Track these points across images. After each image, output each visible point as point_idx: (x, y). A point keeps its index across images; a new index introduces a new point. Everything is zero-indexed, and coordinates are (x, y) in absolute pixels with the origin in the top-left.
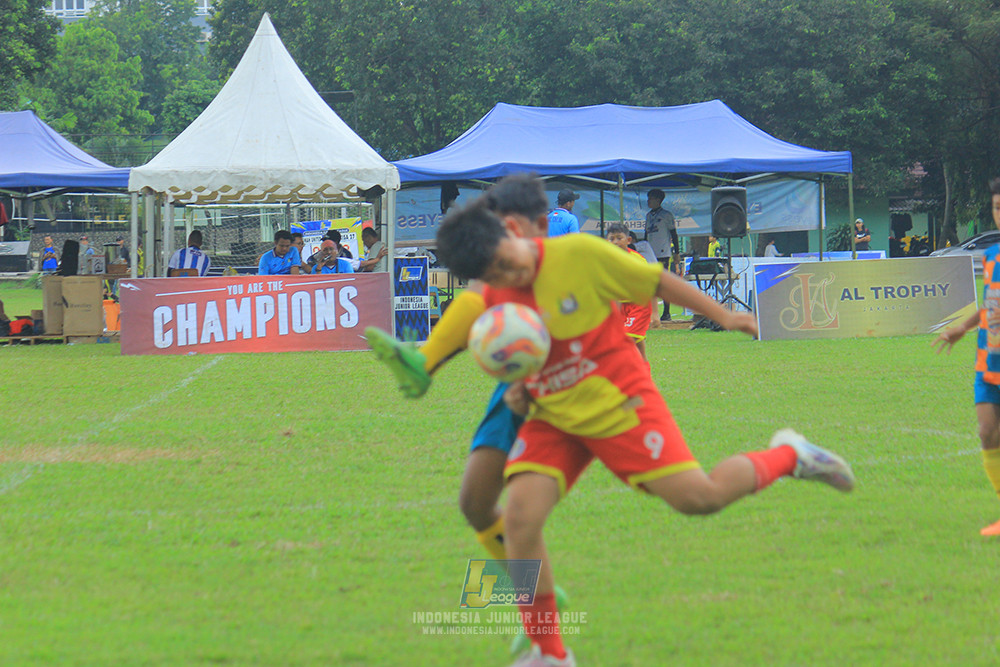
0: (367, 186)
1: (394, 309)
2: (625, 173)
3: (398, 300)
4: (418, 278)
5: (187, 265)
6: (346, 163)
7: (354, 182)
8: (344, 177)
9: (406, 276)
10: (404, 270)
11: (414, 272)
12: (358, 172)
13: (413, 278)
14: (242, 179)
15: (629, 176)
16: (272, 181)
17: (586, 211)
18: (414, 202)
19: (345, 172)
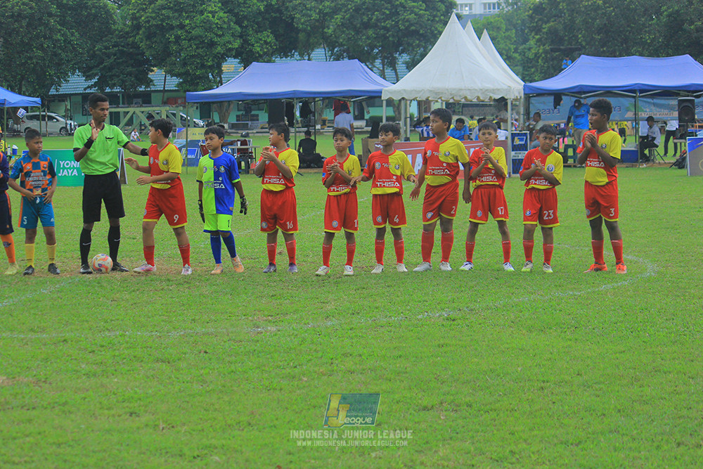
0: (498, 97)
1: (512, 158)
2: (640, 90)
3: (513, 153)
4: (523, 143)
5: (425, 135)
6: (487, 86)
7: (491, 95)
8: (486, 92)
9: (517, 142)
10: (516, 138)
11: (521, 140)
12: (493, 90)
13: (521, 143)
14: (436, 93)
15: (642, 91)
16: (451, 94)
17: (627, 108)
18: (544, 103)
19: (487, 90)
